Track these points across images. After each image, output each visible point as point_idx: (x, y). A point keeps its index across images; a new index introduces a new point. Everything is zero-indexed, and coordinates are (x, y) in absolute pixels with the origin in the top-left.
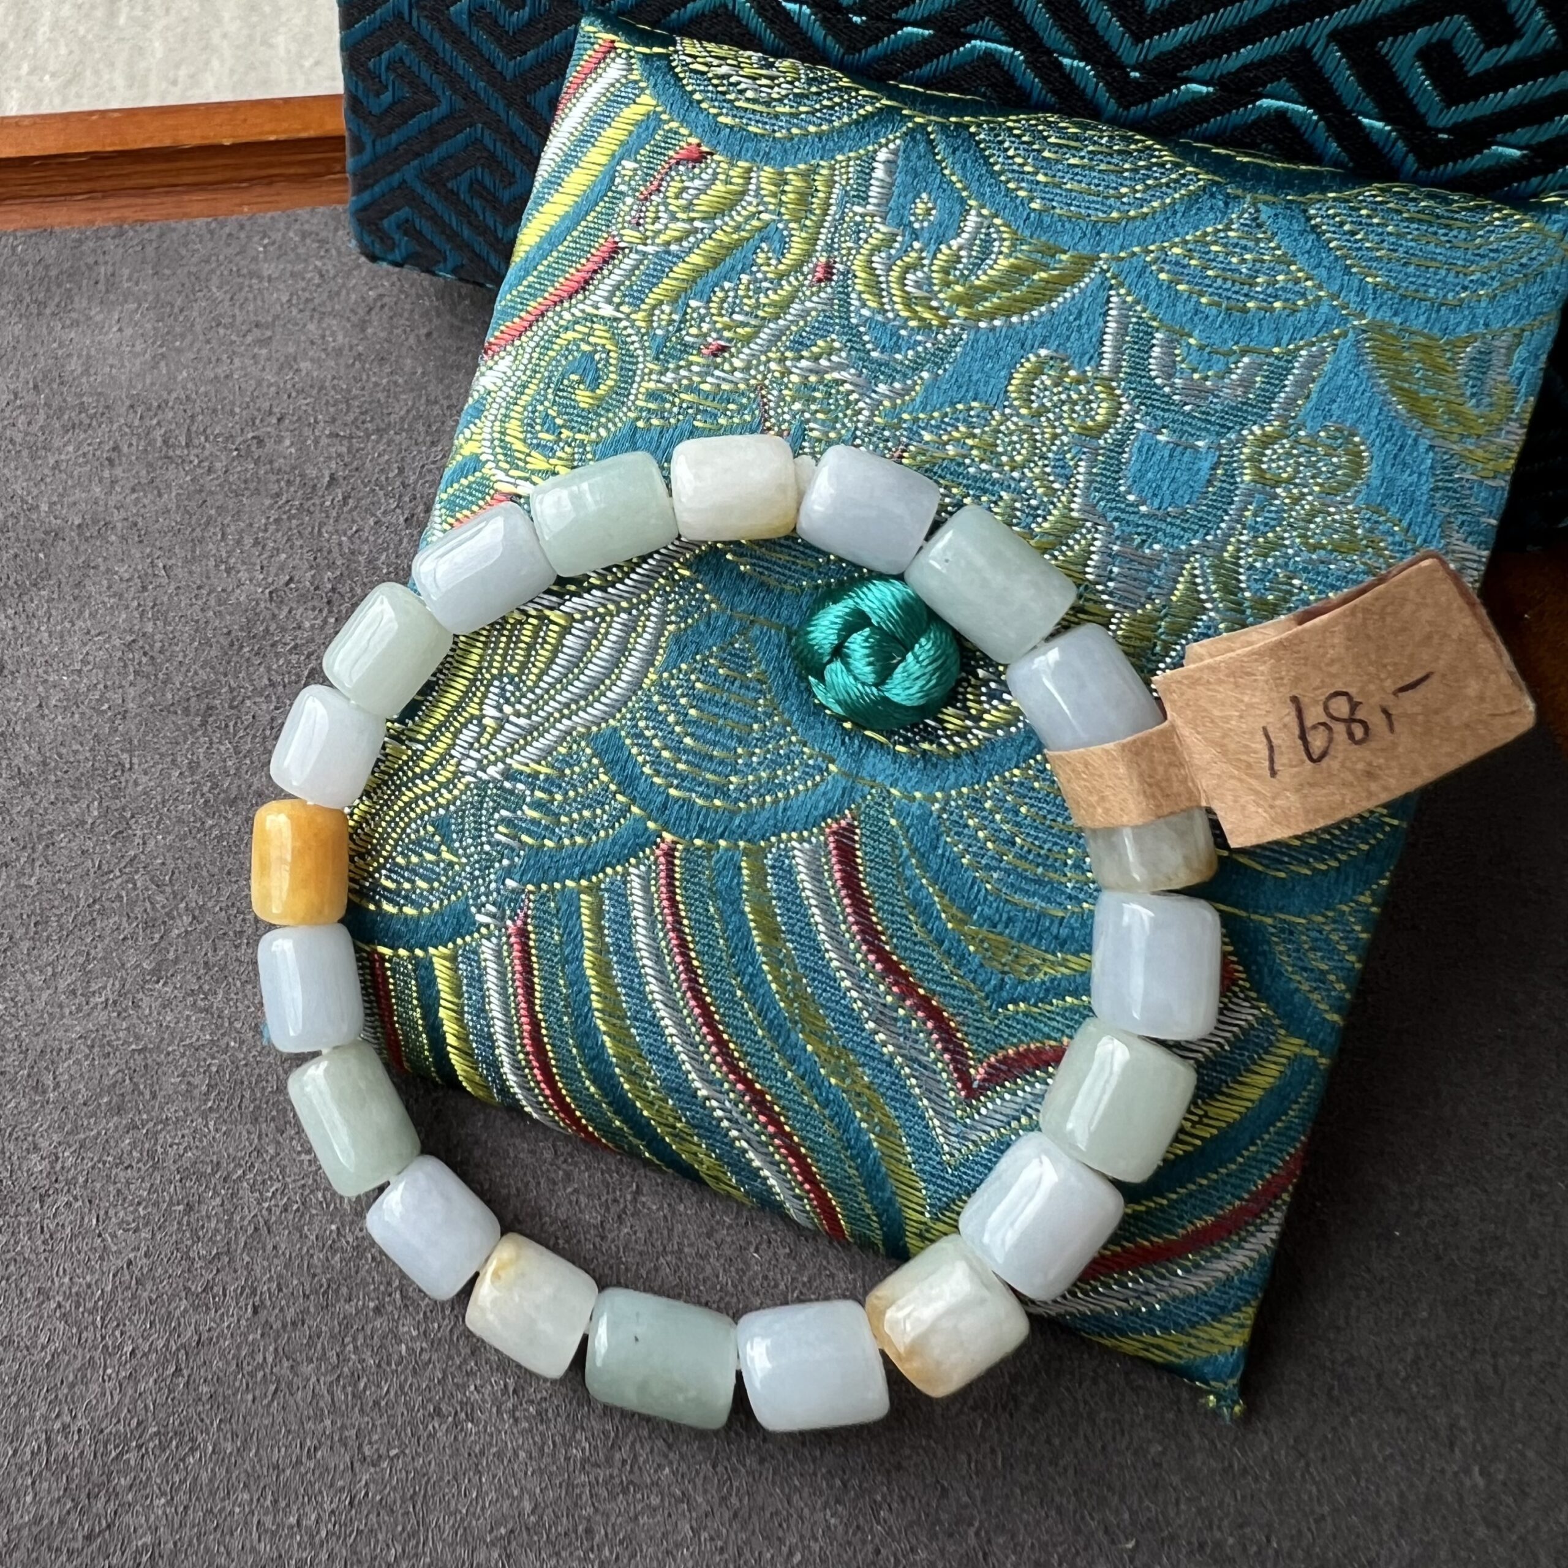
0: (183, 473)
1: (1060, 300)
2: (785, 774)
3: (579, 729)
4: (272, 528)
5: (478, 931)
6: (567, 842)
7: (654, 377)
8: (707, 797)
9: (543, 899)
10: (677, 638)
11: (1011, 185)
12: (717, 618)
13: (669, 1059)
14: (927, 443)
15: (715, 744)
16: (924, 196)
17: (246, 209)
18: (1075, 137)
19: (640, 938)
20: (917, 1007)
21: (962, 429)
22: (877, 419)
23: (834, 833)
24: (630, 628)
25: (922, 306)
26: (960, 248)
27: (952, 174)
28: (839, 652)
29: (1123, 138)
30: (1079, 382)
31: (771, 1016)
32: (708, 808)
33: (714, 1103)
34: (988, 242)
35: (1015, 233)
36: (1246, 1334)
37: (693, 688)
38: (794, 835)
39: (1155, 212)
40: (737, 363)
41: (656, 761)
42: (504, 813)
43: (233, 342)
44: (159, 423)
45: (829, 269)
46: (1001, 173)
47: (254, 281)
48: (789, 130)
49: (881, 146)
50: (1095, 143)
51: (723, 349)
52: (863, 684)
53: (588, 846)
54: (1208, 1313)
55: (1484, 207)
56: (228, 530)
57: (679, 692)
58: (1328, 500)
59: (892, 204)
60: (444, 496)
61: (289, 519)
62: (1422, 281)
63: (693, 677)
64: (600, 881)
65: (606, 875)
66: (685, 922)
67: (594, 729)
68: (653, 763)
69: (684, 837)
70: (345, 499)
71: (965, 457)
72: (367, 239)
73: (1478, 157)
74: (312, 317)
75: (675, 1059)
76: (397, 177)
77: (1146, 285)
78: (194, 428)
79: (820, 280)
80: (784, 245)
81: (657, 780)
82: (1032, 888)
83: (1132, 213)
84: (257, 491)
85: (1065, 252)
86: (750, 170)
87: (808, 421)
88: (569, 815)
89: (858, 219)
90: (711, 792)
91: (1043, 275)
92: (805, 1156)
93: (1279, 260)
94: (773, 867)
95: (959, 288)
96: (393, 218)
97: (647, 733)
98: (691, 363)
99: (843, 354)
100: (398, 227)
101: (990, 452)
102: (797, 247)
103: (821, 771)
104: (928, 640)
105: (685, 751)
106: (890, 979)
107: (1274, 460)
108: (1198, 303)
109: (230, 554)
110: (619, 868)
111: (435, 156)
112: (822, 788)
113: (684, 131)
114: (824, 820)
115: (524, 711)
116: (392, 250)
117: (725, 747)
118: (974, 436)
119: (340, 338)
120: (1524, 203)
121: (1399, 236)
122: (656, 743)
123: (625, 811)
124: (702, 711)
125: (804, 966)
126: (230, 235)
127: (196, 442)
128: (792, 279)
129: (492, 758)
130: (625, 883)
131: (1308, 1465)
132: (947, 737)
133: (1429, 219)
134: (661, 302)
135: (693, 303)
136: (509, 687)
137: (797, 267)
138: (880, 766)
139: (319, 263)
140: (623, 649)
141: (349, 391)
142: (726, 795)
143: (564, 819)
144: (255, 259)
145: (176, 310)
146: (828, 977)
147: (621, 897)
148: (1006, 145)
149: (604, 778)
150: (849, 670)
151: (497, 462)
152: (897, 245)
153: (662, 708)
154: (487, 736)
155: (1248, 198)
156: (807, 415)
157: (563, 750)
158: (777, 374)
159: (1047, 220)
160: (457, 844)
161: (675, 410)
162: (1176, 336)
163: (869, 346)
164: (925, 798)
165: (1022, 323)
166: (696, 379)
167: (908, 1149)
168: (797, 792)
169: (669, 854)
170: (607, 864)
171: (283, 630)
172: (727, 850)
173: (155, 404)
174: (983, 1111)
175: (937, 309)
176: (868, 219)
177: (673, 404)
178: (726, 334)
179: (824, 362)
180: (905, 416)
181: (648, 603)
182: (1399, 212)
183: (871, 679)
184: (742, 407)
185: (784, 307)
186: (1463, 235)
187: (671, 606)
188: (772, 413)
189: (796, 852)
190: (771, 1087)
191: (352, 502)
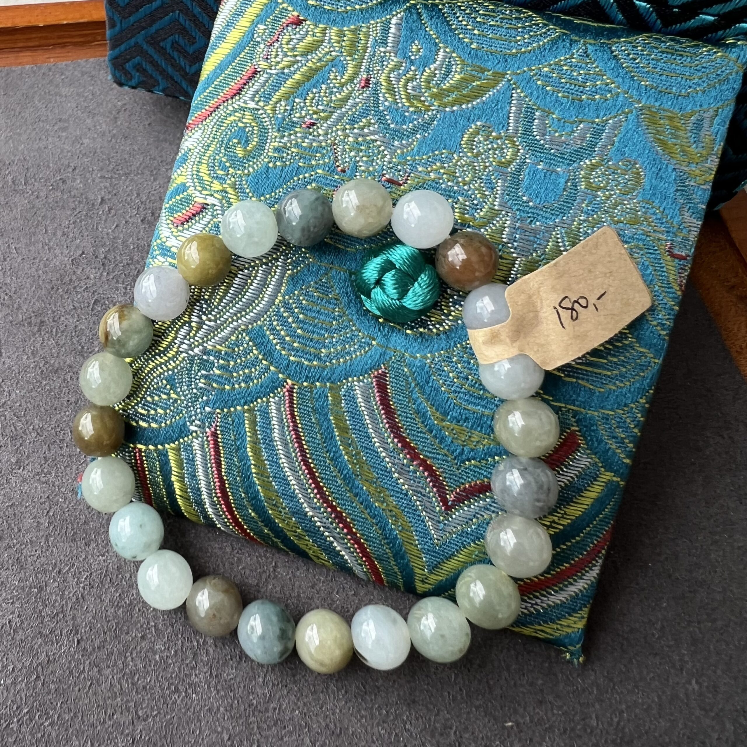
0: (23, 199)
1: (487, 96)
2: (350, 346)
3: (243, 327)
4: (72, 226)
5: (191, 434)
6: (237, 386)
7: (277, 140)
8: (310, 360)
9: (225, 417)
10: (292, 277)
11: (461, 36)
12: (313, 267)
13: (293, 497)
14: (420, 172)
15: (313, 332)
16: (416, 42)
17: (52, 60)
18: (493, 11)
19: (276, 435)
20: (420, 465)
21: (438, 164)
22: (394, 160)
23: (376, 377)
24: (267, 273)
25: (417, 99)
26: (435, 69)
27: (431, 30)
28: (379, 282)
29: (517, 11)
30: (498, 139)
31: (345, 472)
32: (311, 367)
33: (316, 519)
34: (450, 65)
35: (463, 61)
36: (584, 621)
37: (301, 303)
38: (355, 378)
39: (534, 50)
40: (321, 132)
41: (283, 342)
42: (203, 372)
43: (47, 130)
44: (10, 173)
45: (367, 81)
46: (456, 29)
47: (58, 97)
48: (345, 7)
49: (393, 16)
50: (503, 14)
51: (314, 124)
52: (392, 299)
53: (248, 388)
54: (567, 613)
55: (698, 45)
56: (49, 228)
57: (294, 306)
58: (623, 197)
59: (400, 46)
60: (167, 206)
61: (81, 222)
62: (668, 84)
63: (301, 298)
64: (255, 406)
65: (258, 403)
66: (300, 426)
67: (250, 326)
68: (281, 343)
69: (298, 382)
70: (110, 210)
71: (439, 179)
72: (118, 75)
73: (692, 21)
74: (89, 117)
75: (296, 497)
76: (132, 42)
77: (530, 87)
78: (28, 175)
79: (363, 87)
80: (344, 68)
81: (283, 352)
82: (478, 401)
83: (523, 50)
84: (63, 207)
85: (489, 71)
86: (326, 29)
87: (359, 161)
88: (237, 372)
89: (382, 54)
90: (312, 357)
91: (478, 83)
92: (363, 543)
93: (597, 74)
94: (345, 396)
95: (435, 90)
96: (130, 63)
97: (278, 328)
98: (296, 133)
99: (376, 126)
100: (134, 67)
101: (452, 176)
102: (350, 70)
103: (369, 344)
104: (425, 275)
105: (298, 337)
106: (406, 451)
107: (596, 178)
108: (558, 96)
109: (50, 240)
110: (264, 399)
111: (153, 29)
112: (369, 354)
113: (290, 8)
114: (371, 370)
115: (213, 318)
116: (131, 80)
117: (318, 334)
118: (445, 168)
119: (104, 126)
120: (719, 43)
121: (658, 60)
122: (282, 333)
123: (268, 369)
124: (306, 315)
125: (362, 446)
126: (44, 74)
127: (30, 182)
128: (348, 87)
129: (196, 343)
130: (268, 406)
131: (614, 685)
132: (434, 325)
133: (672, 52)
134: (280, 100)
135: (297, 100)
136: (205, 306)
137: (351, 80)
138: (399, 341)
139: (91, 88)
140: (264, 284)
141: (109, 154)
142: (319, 359)
143: (235, 374)
144: (57, 86)
145: (17, 114)
146: (374, 451)
147: (265, 413)
148: (458, 15)
149: (255, 352)
150: (384, 292)
151: (195, 186)
152: (403, 68)
153: (285, 315)
154: (193, 332)
155: (582, 41)
156: (358, 159)
157: (233, 338)
158: (342, 137)
159: (480, 54)
160: (179, 390)
161: (289, 157)
162: (547, 113)
163: (389, 122)
164: (422, 357)
165: (468, 108)
166: (299, 140)
167: (416, 538)
168: (356, 356)
169: (291, 391)
170: (259, 397)
171: (80, 280)
172: (321, 387)
173: (7, 163)
174: (454, 516)
175: (424, 101)
176: (388, 54)
177: (288, 154)
178: (315, 116)
179: (366, 130)
180: (409, 158)
181: (277, 260)
182: (657, 48)
183: (396, 296)
184: (323, 156)
185: (345, 100)
186: (689, 59)
187: (289, 261)
188: (339, 158)
189: (357, 388)
190: (345, 509)
191: (113, 212)
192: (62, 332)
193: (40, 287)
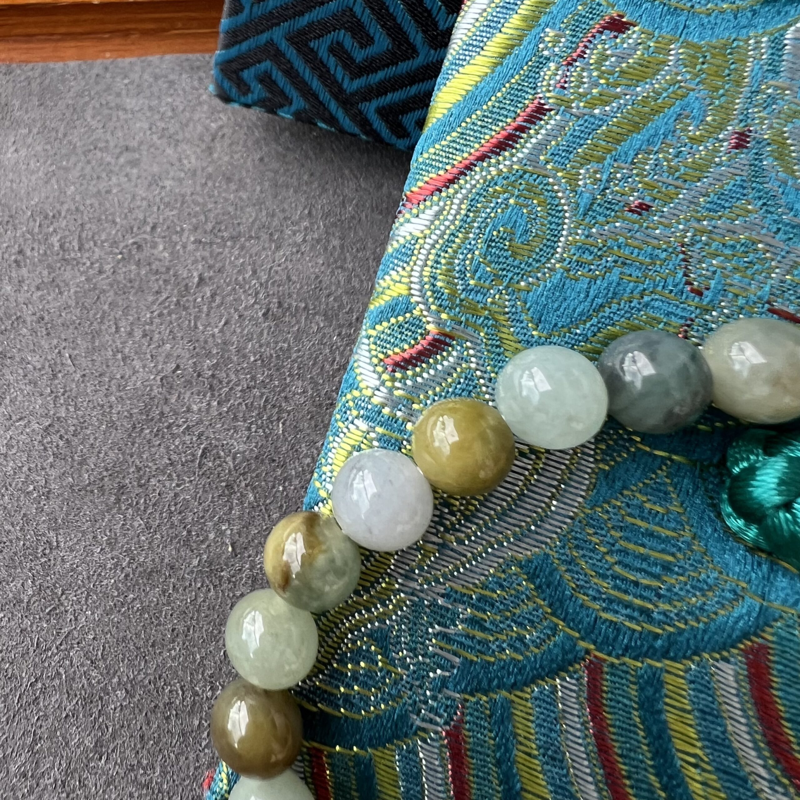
0: (78, 274)
5: (416, 734)
6: (499, 655)
17: (108, 55)
24: (563, 465)
44: (55, 231)
60: (372, 333)
72: (227, 86)
84: (141, 289)
86: (670, 42)
98: (615, 221)
100: (257, 77)
103: (736, 595)
111: (305, 20)
116: (246, 94)
124: (629, 541)
127: (87, 246)
134: (587, 162)
135: (617, 164)
142: (650, 617)
147: (548, 704)
151: (428, 304)
154: (423, 558)
158: (696, 233)
161: (602, 263)
173: (51, 214)
177: (600, 258)
178: (649, 194)
187: (601, 446)
191: (218, 299)
192: (154, 505)
193: (112, 425)
